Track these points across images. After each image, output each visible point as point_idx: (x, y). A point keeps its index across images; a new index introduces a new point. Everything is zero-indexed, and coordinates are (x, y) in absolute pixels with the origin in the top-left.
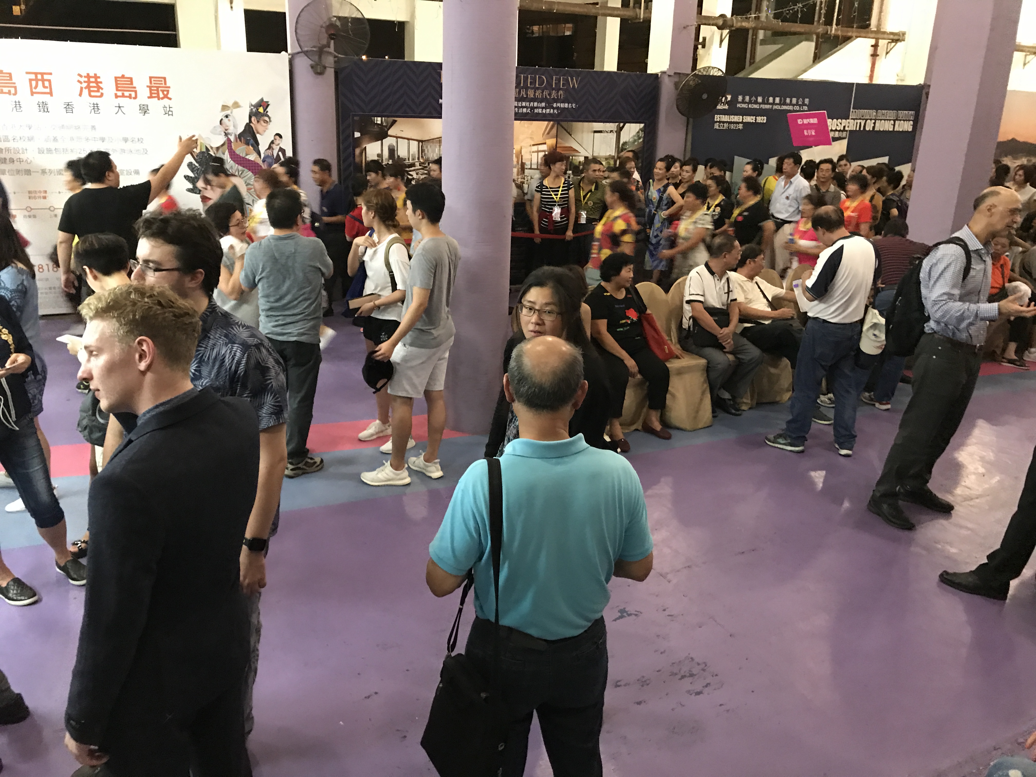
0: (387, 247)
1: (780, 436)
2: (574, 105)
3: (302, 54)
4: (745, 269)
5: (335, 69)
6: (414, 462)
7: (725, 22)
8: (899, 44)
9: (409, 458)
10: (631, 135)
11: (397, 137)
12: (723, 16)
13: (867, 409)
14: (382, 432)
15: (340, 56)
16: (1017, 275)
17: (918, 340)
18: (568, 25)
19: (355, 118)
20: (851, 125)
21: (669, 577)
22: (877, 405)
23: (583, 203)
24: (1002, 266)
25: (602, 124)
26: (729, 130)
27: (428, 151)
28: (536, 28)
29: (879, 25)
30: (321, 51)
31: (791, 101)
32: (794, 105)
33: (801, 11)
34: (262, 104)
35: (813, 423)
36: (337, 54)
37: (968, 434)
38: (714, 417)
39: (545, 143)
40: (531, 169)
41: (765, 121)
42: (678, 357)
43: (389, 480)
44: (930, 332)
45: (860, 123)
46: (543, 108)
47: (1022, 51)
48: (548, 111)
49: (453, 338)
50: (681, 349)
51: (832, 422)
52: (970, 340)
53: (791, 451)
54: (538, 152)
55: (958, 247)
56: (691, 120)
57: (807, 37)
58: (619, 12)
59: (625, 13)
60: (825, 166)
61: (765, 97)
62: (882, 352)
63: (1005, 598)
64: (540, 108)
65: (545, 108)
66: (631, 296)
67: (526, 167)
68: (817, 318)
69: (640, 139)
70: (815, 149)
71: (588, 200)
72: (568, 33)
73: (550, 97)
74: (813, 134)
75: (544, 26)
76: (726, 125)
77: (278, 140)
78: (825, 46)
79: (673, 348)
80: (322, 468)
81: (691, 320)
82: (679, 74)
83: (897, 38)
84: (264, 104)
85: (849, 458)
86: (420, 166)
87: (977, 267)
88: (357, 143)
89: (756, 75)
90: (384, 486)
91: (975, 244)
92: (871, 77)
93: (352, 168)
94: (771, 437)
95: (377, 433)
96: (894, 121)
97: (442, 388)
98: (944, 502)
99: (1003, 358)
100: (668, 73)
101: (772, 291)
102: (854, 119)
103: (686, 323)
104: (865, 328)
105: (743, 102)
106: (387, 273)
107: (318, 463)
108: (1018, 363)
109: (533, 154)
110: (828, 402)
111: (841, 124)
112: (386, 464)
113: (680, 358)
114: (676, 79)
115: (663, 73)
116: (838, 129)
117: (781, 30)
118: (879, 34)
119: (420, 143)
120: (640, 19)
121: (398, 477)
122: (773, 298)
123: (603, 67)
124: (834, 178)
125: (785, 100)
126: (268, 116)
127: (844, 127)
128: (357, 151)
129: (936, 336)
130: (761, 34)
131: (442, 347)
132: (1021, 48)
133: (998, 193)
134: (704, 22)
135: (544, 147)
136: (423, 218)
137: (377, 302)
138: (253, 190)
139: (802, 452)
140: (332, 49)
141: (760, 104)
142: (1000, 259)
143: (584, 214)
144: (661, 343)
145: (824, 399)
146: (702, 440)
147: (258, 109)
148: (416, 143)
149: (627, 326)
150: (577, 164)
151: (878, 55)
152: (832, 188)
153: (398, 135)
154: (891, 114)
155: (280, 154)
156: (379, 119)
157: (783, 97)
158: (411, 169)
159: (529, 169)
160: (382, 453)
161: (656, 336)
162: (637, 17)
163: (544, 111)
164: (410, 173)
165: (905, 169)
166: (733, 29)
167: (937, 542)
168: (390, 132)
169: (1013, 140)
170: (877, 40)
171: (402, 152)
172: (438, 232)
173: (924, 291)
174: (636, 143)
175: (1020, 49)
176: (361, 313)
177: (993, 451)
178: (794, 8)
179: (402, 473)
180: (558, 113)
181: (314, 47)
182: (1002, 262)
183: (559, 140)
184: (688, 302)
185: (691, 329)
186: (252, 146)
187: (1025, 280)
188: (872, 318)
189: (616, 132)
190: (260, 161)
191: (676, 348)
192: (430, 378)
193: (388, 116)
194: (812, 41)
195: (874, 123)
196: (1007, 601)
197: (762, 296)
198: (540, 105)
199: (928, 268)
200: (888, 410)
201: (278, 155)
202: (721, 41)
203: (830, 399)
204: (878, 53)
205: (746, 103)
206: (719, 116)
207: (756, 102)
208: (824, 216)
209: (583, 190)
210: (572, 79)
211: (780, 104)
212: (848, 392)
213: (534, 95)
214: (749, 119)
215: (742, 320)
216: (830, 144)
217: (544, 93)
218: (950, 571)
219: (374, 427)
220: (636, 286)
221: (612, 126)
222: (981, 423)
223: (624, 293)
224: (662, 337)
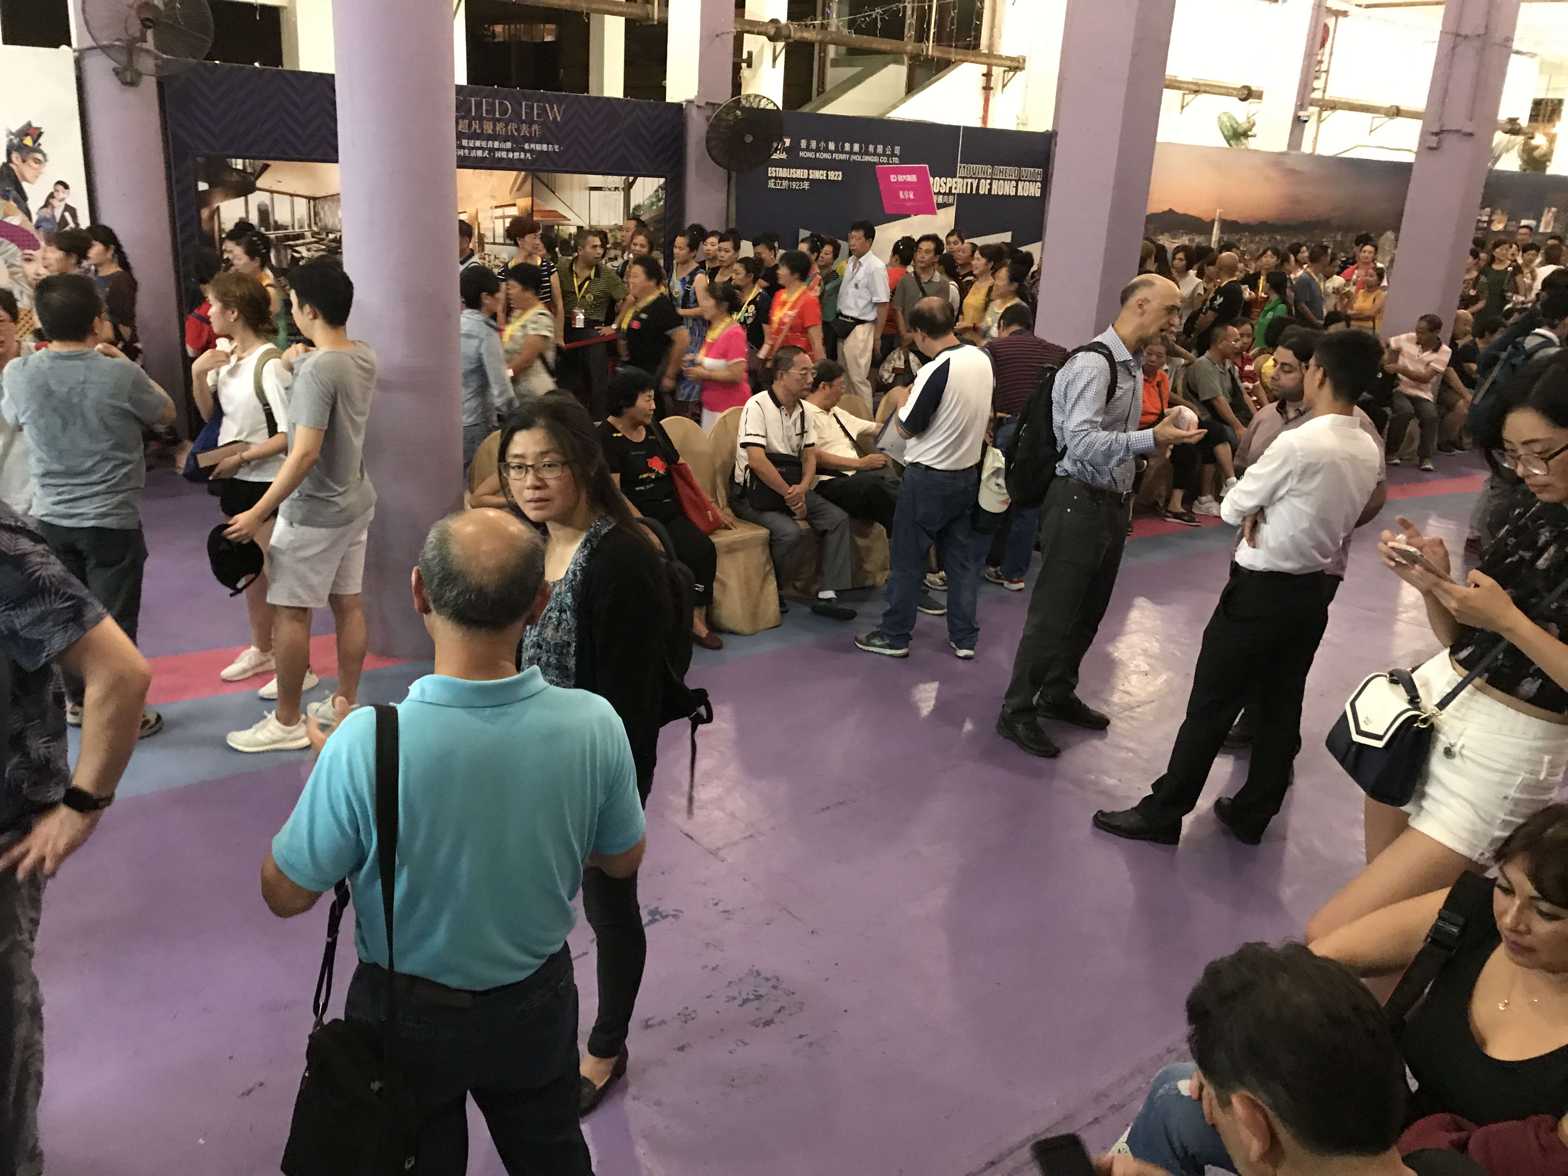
0: (257, 365)
1: (874, 635)
2: (556, 147)
3: (99, 51)
4: (819, 395)
5: (157, 78)
6: (317, 710)
7: (778, 30)
8: (1019, 73)
9: (306, 705)
10: (647, 195)
11: (272, 192)
12: (774, 21)
13: (991, 588)
14: (262, 664)
15: (165, 56)
16: (1179, 397)
17: (1047, 487)
18: (548, 26)
19: (199, 159)
20: (959, 185)
21: (723, 853)
22: (1006, 583)
23: (579, 296)
24: (1158, 385)
25: (600, 177)
26: (789, 190)
27: (325, 213)
28: (499, 29)
29: (991, 46)
30: (131, 48)
31: (875, 149)
32: (879, 155)
33: (882, 20)
34: (30, 132)
35: (918, 614)
36: (160, 54)
37: (1122, 619)
38: (782, 612)
39: (514, 205)
40: (494, 243)
41: (840, 179)
42: (727, 528)
43: (277, 742)
44: (1062, 474)
45: (972, 184)
46: (508, 150)
47: (1179, 88)
48: (516, 155)
49: (373, 509)
50: (733, 515)
51: (946, 610)
52: (1114, 487)
53: (891, 656)
54: (504, 217)
55: (1101, 357)
56: (734, 174)
57: (895, 57)
58: (621, 9)
59: (630, 10)
60: (925, 245)
61: (840, 140)
62: (1007, 510)
63: (1176, 840)
64: (504, 150)
65: (513, 150)
66: (654, 437)
67: (486, 241)
68: (918, 463)
69: (659, 201)
70: (915, 220)
71: (587, 292)
72: (549, 38)
73: (519, 134)
74: (912, 196)
75: (512, 26)
76: (785, 183)
77: (61, 193)
78: (920, 73)
79: (720, 513)
80: (160, 728)
81: (748, 471)
82: (714, 104)
83: (1015, 66)
84: (31, 132)
85: (972, 661)
86: (313, 237)
87: (1124, 385)
88: (204, 199)
89: (828, 110)
90: (267, 751)
91: (1122, 354)
92: (985, 119)
93: (197, 241)
94: (863, 636)
95: (253, 668)
96: (1017, 181)
97: (359, 590)
98: (1096, 715)
99: (1167, 511)
100: (696, 103)
101: (857, 425)
102: (963, 178)
103: (740, 476)
104: (984, 476)
105: (808, 149)
106: (260, 406)
107: (153, 721)
108: (1186, 518)
109: (497, 221)
110: (940, 582)
111: (945, 184)
112: (269, 716)
113: (730, 529)
114: (709, 112)
115: (690, 102)
116: (943, 191)
117: (857, 45)
118: (991, 59)
119: (312, 202)
120: (653, 20)
121: (291, 736)
122: (859, 435)
123: (602, 93)
124: (940, 263)
125: (867, 148)
126: (41, 152)
127: (950, 188)
128: (205, 213)
129: (1070, 480)
130: (832, 51)
131: (356, 524)
132: (1177, 85)
133: (1149, 284)
134: (748, 28)
135: (514, 211)
136: (315, 317)
137: (246, 455)
138: (20, 275)
139: (906, 656)
140: (150, 44)
141: (832, 152)
142: (1155, 375)
143: (580, 317)
144: (702, 507)
145: (934, 579)
146: (768, 647)
147: (22, 140)
148: (305, 201)
149: (649, 483)
150: (567, 237)
151: (992, 89)
152: (937, 277)
153: (274, 188)
154: (1012, 171)
155: (67, 215)
156: (240, 161)
157: (865, 142)
158: (298, 242)
159: (492, 243)
160: (263, 699)
161: (694, 497)
162: (648, 18)
163: (511, 155)
164: (297, 248)
165: (1033, 249)
166: (791, 41)
167: (1089, 772)
168: (259, 183)
169: (1171, 211)
170: (990, 66)
171: (282, 213)
172: (342, 340)
173: (1057, 418)
174: (655, 207)
175: (1175, 85)
176: (219, 474)
177: (1157, 640)
178: (871, 15)
179: (295, 730)
180: (533, 159)
181: (118, 40)
182: (1158, 379)
183: (537, 201)
184: (744, 445)
185: (748, 485)
186: (15, 201)
187: (1190, 404)
188: (994, 461)
189: (623, 189)
190: (30, 227)
191: (725, 514)
192: (338, 575)
193: (254, 158)
194: (902, 63)
195: (990, 184)
196: (1180, 845)
197: (843, 433)
198: (503, 145)
199: (1064, 386)
200: (1020, 590)
201: (63, 217)
202: (775, 59)
203: (941, 579)
204: (992, 86)
205: (812, 150)
206: (774, 169)
207: (826, 150)
208: (927, 315)
209: (577, 277)
210: (552, 108)
211: (860, 153)
212: (963, 567)
213: (494, 130)
214: (818, 175)
215: (820, 470)
216: (935, 213)
217: (509, 127)
218: (1107, 810)
219: (247, 658)
220: (661, 422)
221: (617, 181)
222: (1141, 602)
223: (644, 433)
224: (702, 500)
